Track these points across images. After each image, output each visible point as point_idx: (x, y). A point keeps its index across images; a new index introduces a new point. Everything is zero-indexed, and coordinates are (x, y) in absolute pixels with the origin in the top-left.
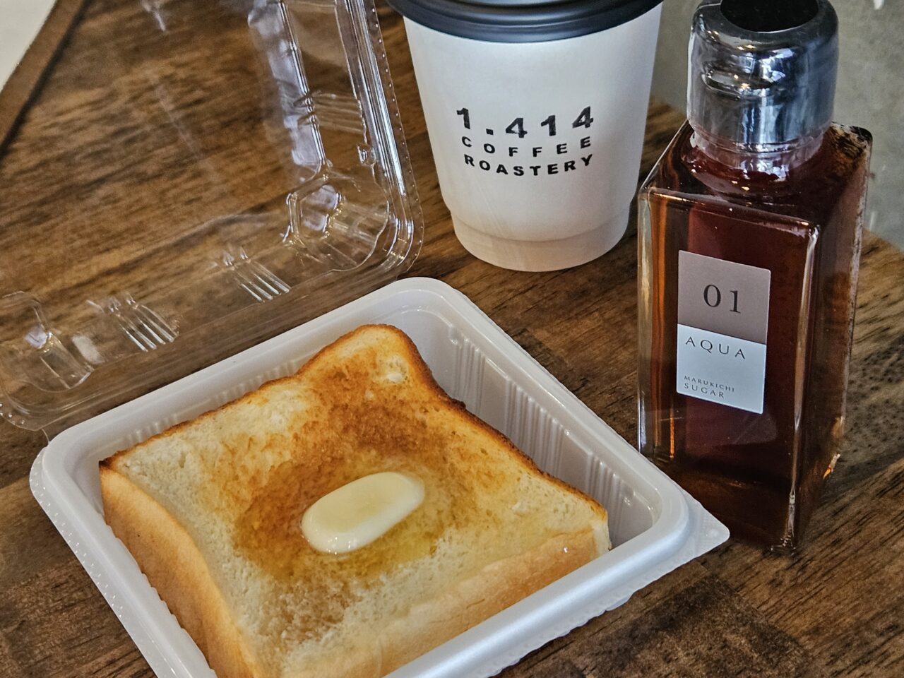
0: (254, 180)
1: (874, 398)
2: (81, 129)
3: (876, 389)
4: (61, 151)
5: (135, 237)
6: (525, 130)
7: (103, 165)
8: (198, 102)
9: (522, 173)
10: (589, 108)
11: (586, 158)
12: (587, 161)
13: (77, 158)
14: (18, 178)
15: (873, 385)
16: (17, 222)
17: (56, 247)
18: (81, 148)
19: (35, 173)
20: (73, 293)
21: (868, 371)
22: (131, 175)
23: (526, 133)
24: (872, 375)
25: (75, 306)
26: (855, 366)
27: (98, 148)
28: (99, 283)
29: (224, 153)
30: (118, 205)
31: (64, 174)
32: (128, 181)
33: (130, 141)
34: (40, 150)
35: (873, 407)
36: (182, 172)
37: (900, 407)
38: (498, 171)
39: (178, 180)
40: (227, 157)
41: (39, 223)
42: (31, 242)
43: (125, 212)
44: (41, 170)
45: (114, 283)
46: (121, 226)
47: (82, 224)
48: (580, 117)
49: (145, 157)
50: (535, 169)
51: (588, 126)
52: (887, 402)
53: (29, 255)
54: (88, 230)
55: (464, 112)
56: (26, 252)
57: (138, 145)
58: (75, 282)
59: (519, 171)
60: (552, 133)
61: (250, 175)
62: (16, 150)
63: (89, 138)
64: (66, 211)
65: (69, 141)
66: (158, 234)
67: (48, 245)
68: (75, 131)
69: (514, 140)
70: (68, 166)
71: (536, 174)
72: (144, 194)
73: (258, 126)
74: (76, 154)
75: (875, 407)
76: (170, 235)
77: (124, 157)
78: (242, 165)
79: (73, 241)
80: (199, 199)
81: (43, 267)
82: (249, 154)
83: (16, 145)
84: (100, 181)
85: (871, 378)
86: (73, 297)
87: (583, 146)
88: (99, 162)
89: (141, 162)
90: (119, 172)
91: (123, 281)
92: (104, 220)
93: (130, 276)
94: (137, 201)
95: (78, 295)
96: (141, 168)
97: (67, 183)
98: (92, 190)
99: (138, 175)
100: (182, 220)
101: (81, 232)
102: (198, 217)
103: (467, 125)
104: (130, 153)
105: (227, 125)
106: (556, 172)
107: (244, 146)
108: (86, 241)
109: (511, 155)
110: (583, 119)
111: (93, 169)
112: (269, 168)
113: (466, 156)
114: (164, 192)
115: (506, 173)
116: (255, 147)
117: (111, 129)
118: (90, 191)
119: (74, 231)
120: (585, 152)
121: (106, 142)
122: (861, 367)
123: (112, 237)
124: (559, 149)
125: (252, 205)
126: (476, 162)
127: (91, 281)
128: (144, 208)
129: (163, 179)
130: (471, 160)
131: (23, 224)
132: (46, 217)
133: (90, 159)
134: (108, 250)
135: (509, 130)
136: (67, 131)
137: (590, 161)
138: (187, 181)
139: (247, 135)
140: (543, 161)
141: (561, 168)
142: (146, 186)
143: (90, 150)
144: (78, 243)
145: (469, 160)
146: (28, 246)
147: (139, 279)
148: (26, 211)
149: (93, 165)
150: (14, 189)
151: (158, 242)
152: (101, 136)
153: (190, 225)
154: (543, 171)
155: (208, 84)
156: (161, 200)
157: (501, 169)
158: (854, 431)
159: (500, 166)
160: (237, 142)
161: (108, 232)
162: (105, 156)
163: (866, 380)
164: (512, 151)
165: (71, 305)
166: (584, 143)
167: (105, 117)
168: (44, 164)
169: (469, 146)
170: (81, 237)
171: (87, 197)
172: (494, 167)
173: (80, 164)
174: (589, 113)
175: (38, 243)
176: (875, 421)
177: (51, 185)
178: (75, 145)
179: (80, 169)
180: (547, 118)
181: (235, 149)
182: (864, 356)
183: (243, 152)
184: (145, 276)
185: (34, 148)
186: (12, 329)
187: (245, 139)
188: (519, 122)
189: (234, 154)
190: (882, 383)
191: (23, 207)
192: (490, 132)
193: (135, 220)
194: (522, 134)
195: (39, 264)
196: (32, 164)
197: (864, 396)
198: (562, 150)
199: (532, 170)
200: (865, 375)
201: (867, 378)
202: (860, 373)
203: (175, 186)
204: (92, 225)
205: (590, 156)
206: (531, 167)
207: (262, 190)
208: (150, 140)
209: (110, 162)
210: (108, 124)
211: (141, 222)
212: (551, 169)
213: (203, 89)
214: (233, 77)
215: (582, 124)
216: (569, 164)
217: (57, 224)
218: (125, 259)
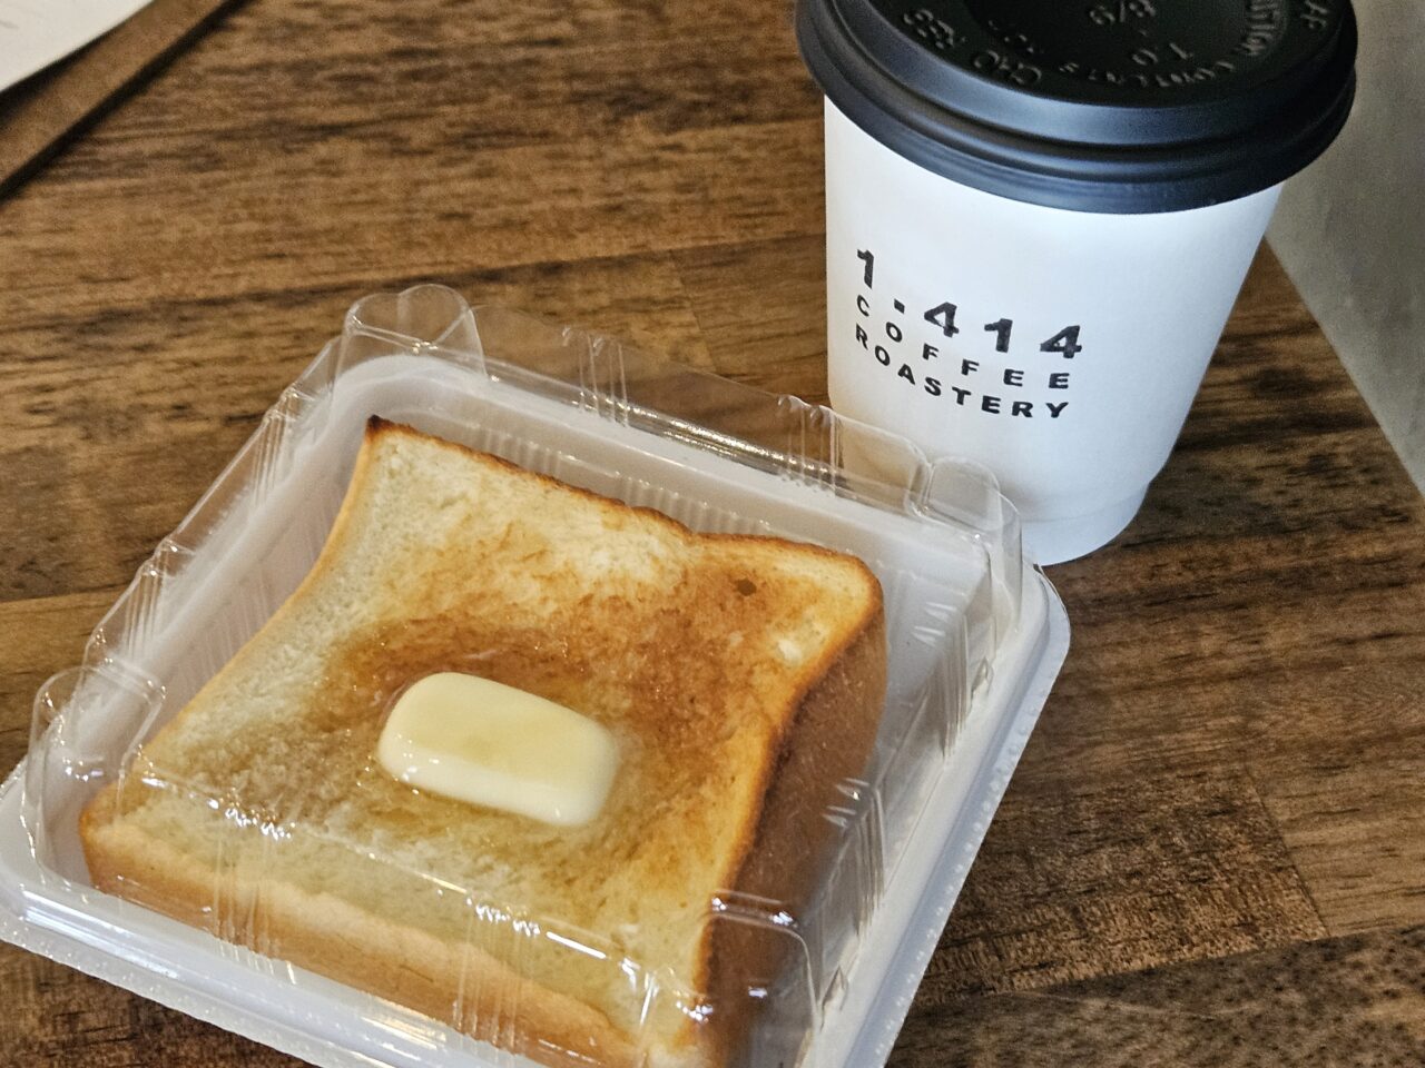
0: (569, 213)
1: (1379, 1012)
2: (352, 27)
3: (1393, 995)
4: (301, 56)
5: (334, 248)
6: (956, 325)
7: (350, 102)
8: (554, 42)
9: (937, 392)
10: (1077, 328)
11: (1056, 405)
12: (1056, 412)
13: (319, 76)
14: (213, 78)
15: (1393, 986)
16: (172, 156)
17: (205, 222)
18: (334, 60)
19: (242, 80)
20: (187, 312)
21: (1398, 957)
22: (383, 136)
23: (956, 331)
24: (1400, 966)
25: (179, 336)
26: (1380, 938)
27: (358, 69)
28: (236, 308)
29: (545, 149)
30: (336, 181)
31: (284, 98)
32: (373, 145)
33: (415, 75)
34: (270, 41)
35: (1369, 1027)
36: (465, 159)
37: (1418, 1047)
38: (901, 373)
39: (452, 172)
40: (550, 156)
41: (199, 169)
42: (174, 198)
43: (341, 199)
44: (253, 77)
45: (259, 317)
46: (323, 221)
47: (264, 195)
48: (1059, 337)
49: (424, 111)
50: (961, 395)
51: (1069, 355)
52: (1400, 1027)
53: (158, 221)
54: (270, 210)
55: (867, 257)
56: (157, 213)
57: (421, 86)
58: (201, 294)
59: (934, 388)
60: (1002, 346)
61: (569, 203)
62: (234, 29)
63: (353, 48)
64: (253, 163)
65: (321, 43)
66: (372, 257)
67: (195, 214)
68: (339, 28)
69: (935, 334)
70: (298, 85)
71: (960, 401)
72: (386, 176)
73: (626, 120)
74: (320, 68)
75: (1373, 1029)
76: (389, 265)
77: (391, 99)
78: (565, 180)
79: (237, 219)
80: (465, 217)
81: (167, 251)
82: (585, 164)
83: (239, 20)
84: (332, 130)
85: (1396, 971)
86: (184, 319)
87: (1053, 385)
88: (348, 95)
89: (412, 117)
90: (372, 122)
91: (274, 320)
92: (302, 201)
93: (289, 315)
94: (370, 186)
95: (194, 319)
96: (405, 129)
97: (279, 114)
98: (310, 141)
99: (397, 140)
100: (422, 245)
101: (257, 210)
102: (448, 248)
103: (868, 280)
104: (403, 96)
105: (578, 99)
106: (997, 412)
107: (586, 146)
108: (255, 227)
109: (926, 356)
110: (1063, 342)
111: (335, 104)
112: (604, 201)
113: (858, 328)
114: (418, 184)
115: (912, 382)
116: (601, 155)
117: (395, 42)
118: (305, 141)
119: (247, 204)
120: (1057, 397)
121: (376, 62)
122: (1390, 943)
123: (298, 236)
124: (1008, 376)
125: (544, 259)
126: (871, 344)
127: (226, 302)
128: (373, 202)
129: (431, 160)
130: (865, 338)
131: (177, 162)
132: (215, 162)
133: (334, 85)
134: (280, 256)
135: (930, 316)
136: (329, 23)
137: (1061, 413)
138: (463, 178)
139: (601, 129)
140: (978, 385)
141: (1006, 407)
142: (396, 162)
143: (345, 69)
144: (240, 228)
145: (862, 336)
146: (165, 206)
147: (300, 325)
148: (194, 141)
149: (335, 97)
150: (195, 97)
151: (365, 270)
152: (375, 48)
153: (428, 260)
154: (975, 401)
155: (589, 15)
156: (408, 198)
157: (905, 372)
158: (1313, 1061)
159: (905, 367)
160: (578, 135)
161: (298, 224)
162: (364, 88)
163: (1383, 972)
164: (928, 352)
165: (175, 332)
166: (1056, 381)
167: (396, 19)
168: (263, 67)
169: (866, 314)
170: (252, 217)
171: (299, 151)
172: (896, 366)
173: (319, 87)
174: (1076, 335)
175: (182, 205)
176: (1359, 1057)
177: (254, 109)
178: (328, 52)
179: (314, 95)
180: (997, 320)
181: (568, 148)
182: (1406, 924)
183: (578, 158)
184: (312, 324)
185: (264, 35)
186: (65, 340)
187: (593, 134)
188: (950, 310)
189: (564, 156)
190: (1409, 988)
191: (192, 132)
192: (899, 306)
193: (350, 216)
194: (950, 330)
195: (164, 243)
196: (245, 61)
197: (1366, 1001)
198: (1013, 380)
199: (956, 394)
200: (1388, 960)
201: (1388, 968)
202: (1381, 954)
203: (442, 180)
204: (279, 202)
205: (1064, 405)
206: (955, 389)
207: (572, 236)
208: (445, 84)
209: (364, 100)
210: (396, 32)
211: (356, 225)
212: (988, 404)
213: (575, 23)
214: (631, 17)
215: (1058, 349)
216: (1022, 406)
217: (227, 181)
218: (298, 283)
